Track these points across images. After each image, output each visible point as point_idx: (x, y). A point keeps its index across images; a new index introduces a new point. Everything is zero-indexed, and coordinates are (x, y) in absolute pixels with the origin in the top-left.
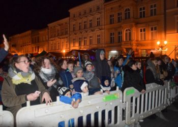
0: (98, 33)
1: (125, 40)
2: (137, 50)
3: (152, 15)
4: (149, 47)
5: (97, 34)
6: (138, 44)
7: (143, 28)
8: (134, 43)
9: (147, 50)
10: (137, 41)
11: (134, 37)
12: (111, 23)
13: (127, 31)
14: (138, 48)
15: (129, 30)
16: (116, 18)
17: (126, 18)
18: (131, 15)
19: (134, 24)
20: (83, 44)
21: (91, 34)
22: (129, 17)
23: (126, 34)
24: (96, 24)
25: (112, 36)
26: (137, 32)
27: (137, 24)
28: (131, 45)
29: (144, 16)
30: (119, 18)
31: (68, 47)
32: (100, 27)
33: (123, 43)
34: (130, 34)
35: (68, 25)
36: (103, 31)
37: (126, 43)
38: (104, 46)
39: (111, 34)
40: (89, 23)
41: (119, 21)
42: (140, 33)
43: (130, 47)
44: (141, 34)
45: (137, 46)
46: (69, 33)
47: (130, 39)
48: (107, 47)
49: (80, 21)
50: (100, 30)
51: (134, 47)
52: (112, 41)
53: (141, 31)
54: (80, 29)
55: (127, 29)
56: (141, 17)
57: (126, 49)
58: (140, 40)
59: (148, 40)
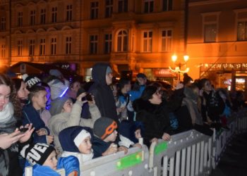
0: (69, 33)
1: (116, 50)
2: (137, 69)
3: (164, 9)
4: (158, 65)
5: (66, 36)
6: (139, 59)
7: (148, 32)
8: (132, 56)
9: (154, 70)
10: (137, 52)
11: (133, 46)
12: (92, 18)
13: (120, 33)
14: (140, 65)
15: (124, 32)
16: (101, 9)
17: (120, 11)
18: (130, 6)
19: (133, 22)
20: (37, 52)
21: (54, 34)
22: (126, 10)
23: (120, 39)
24: (65, 17)
26: (139, 37)
27: (139, 23)
28: (127, 58)
29: (151, 11)
30: (107, 9)
31: (7, 56)
32: (72, 23)
33: (113, 55)
34: (126, 39)
35: (8, 12)
36: (78, 30)
37: (118, 56)
38: (77, 58)
39: (92, 38)
40: (51, 13)
41: (107, 16)
42: (143, 39)
43: (124, 62)
44: (145, 41)
45: (138, 61)
47: (126, 49)
48: (84, 61)
49: (32, 7)
50: (73, 28)
51: (132, 64)
52: (93, 49)
53: (145, 36)
54: (31, 24)
55: (122, 30)
56: (146, 11)
57: (119, 66)
58: (142, 51)
59: (157, 52)
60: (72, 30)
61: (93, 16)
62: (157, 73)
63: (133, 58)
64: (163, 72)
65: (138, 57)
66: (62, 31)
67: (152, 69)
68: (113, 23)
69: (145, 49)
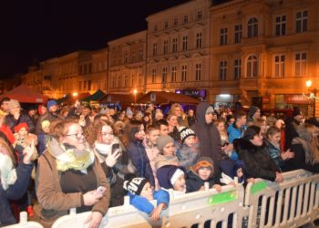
0: (198, 60)
1: (245, 76)
2: (268, 96)
3: (298, 30)
4: (291, 91)
5: (195, 63)
6: (271, 84)
7: (280, 55)
8: (263, 82)
9: (286, 96)
10: (268, 78)
11: (263, 70)
12: (222, 44)
13: (250, 58)
14: (271, 90)
15: (255, 57)
16: (231, 34)
17: (249, 36)
18: (260, 30)
19: (264, 46)
20: (169, 79)
21: (185, 62)
22: (256, 34)
23: (249, 64)
24: (195, 45)
25: (223, 67)
26: (269, 62)
27: (269, 46)
28: (257, 84)
29: (284, 33)
30: (237, 34)
32: (202, 51)
33: (242, 81)
34: (256, 64)
35: (145, 44)
36: (207, 57)
37: (247, 82)
38: (207, 84)
39: (221, 64)
40: (182, 41)
41: (237, 41)
42: (274, 63)
43: (255, 88)
44: (277, 66)
45: (269, 87)
46: (144, 58)
47: (255, 74)
48: (213, 87)
49: (166, 38)
50: (202, 55)
51: (263, 90)
52: (222, 75)
53: (277, 60)
54: (164, 53)
55: (252, 55)
56: (278, 34)
57: (248, 92)
58: (273, 75)
59: (290, 77)
60: (202, 58)
61: (223, 42)
62: (289, 99)
63: (263, 84)
64: (296, 99)
65: (269, 83)
66: (192, 59)
67: (285, 95)
68: (243, 48)
69: (277, 74)
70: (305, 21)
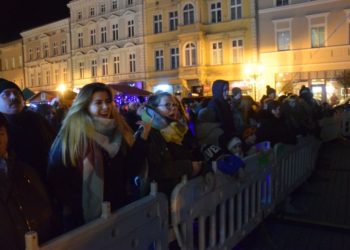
0: (132, 50)
1: (184, 65)
2: (208, 83)
3: (233, 18)
5: (128, 54)
6: (210, 72)
7: (217, 42)
8: (202, 69)
10: (207, 65)
11: (202, 58)
12: (156, 32)
13: (188, 46)
14: (210, 78)
15: (192, 45)
16: (165, 22)
17: (186, 23)
18: (197, 17)
19: (201, 33)
20: (99, 72)
21: (116, 53)
22: (192, 21)
23: (187, 53)
24: (127, 33)
25: (159, 57)
26: (207, 50)
27: (207, 33)
29: (219, 20)
30: (172, 22)
31: (70, 80)
32: (135, 40)
33: (181, 70)
34: (194, 52)
35: (68, 35)
36: (141, 46)
37: (187, 71)
38: (143, 75)
39: (157, 53)
40: (112, 30)
41: (172, 29)
42: (212, 51)
43: (194, 77)
44: (215, 53)
45: (208, 75)
46: (69, 50)
47: (194, 63)
48: (150, 78)
49: (92, 26)
50: (136, 44)
51: (203, 78)
52: (159, 65)
53: (215, 47)
54: (92, 44)
55: (190, 42)
56: (214, 21)
57: (188, 81)
58: (212, 63)
59: (228, 64)
60: (135, 47)
61: (157, 29)
63: (203, 72)
65: (208, 70)
66: (125, 49)
68: (180, 36)
69: (215, 61)
70: (239, 8)
